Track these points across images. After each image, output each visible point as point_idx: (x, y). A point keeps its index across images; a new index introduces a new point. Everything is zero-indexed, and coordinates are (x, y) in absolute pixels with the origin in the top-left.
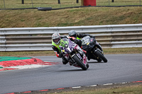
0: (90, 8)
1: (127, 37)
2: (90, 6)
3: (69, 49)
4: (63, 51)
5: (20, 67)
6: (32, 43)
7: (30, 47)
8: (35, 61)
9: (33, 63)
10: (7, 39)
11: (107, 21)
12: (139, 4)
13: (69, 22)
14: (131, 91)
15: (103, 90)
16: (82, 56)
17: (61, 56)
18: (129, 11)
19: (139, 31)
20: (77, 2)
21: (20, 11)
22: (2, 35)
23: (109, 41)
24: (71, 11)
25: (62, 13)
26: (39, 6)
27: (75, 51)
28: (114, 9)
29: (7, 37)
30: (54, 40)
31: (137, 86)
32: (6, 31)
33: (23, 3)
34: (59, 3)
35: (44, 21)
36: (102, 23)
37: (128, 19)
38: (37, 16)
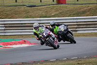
0: (62, 5)
1: (87, 25)
2: (62, 4)
3: (44, 34)
4: (41, 36)
5: (14, 46)
6: (22, 29)
7: (21, 32)
8: (25, 42)
9: (23, 43)
10: (6, 27)
11: (74, 14)
12: (95, 2)
13: (48, 15)
14: (90, 63)
15: (71, 62)
16: (54, 39)
17: (40, 39)
18: (89, 8)
19: (95, 21)
20: (53, 1)
21: (14, 8)
22: (2, 24)
23: (75, 28)
24: (49, 7)
25: (43, 8)
26: (27, 4)
27: (49, 36)
28: (79, 6)
29: (6, 25)
30: (34, 28)
31: (94, 59)
32: (4, 21)
33: (16, 2)
34: (41, 2)
35: (31, 14)
36: (70, 16)
37: (88, 13)
38: (26, 11)
